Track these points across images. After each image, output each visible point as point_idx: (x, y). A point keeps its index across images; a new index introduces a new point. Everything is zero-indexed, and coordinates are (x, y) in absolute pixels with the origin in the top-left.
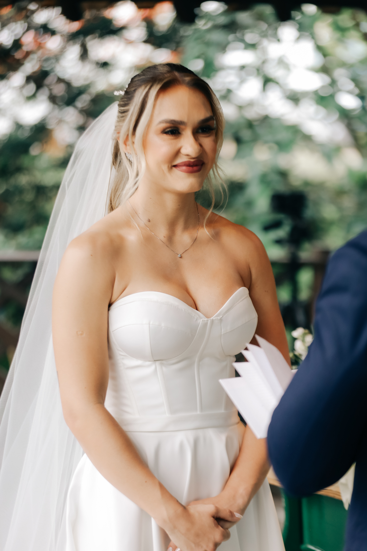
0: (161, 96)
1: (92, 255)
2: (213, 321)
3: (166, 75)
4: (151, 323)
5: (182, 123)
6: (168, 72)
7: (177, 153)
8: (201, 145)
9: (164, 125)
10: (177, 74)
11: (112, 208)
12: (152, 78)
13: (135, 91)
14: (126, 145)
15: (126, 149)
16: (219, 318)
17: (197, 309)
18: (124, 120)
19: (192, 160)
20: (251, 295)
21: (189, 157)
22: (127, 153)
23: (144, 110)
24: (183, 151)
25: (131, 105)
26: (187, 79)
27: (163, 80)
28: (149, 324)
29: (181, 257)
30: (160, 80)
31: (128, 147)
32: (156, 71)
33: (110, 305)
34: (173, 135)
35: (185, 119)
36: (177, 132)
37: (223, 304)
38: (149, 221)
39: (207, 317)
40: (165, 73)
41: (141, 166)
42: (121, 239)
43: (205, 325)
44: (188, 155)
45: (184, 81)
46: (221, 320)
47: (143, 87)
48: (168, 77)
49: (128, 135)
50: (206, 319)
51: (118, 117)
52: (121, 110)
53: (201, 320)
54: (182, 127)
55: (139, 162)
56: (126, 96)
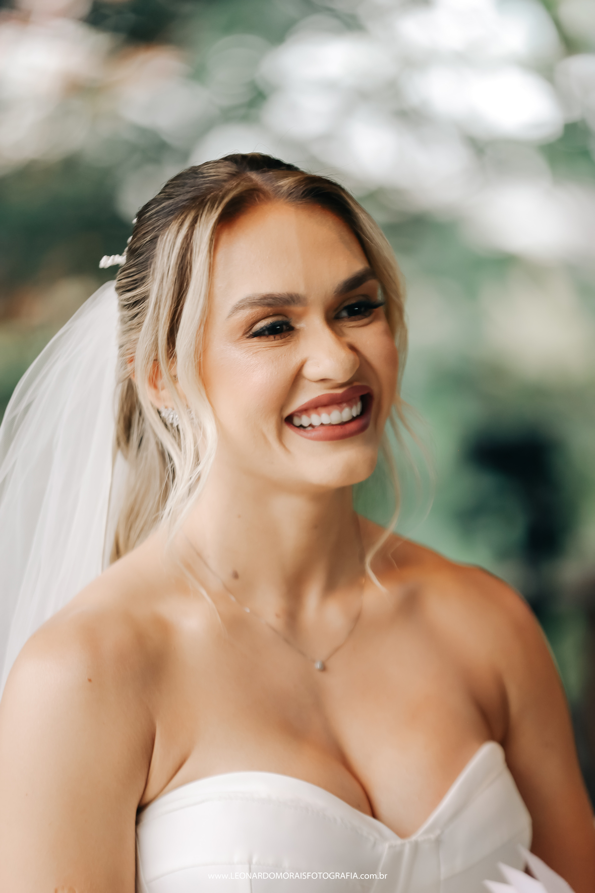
0: (224, 238)
1: (90, 680)
2: (416, 846)
3: (227, 186)
4: (254, 860)
5: (291, 299)
6: (233, 176)
7: (297, 379)
8: (353, 348)
9: (246, 314)
10: (256, 177)
11: (117, 553)
12: (194, 199)
13: (154, 240)
14: (155, 387)
15: (158, 398)
16: (432, 836)
17: (374, 815)
18: (140, 324)
19: (340, 391)
20: (512, 764)
21: (328, 384)
22: (162, 409)
23: (188, 285)
24: (311, 371)
25: (150, 279)
26: (286, 183)
27: (223, 198)
28: (250, 863)
29: (324, 669)
30: (215, 201)
31: (164, 393)
32: (200, 181)
33: (141, 808)
34: (277, 337)
35: (299, 288)
36: (284, 327)
37: (440, 795)
38: (236, 576)
39: (402, 834)
40: (225, 181)
41: (204, 435)
42: (164, 628)
43: (397, 857)
44: (323, 380)
45: (277, 190)
46: (438, 842)
47: (174, 227)
48: (234, 190)
49: (156, 360)
50: (398, 841)
51: (123, 321)
52: (128, 299)
53: (387, 845)
54: (297, 309)
55: (198, 427)
56: (132, 262)
